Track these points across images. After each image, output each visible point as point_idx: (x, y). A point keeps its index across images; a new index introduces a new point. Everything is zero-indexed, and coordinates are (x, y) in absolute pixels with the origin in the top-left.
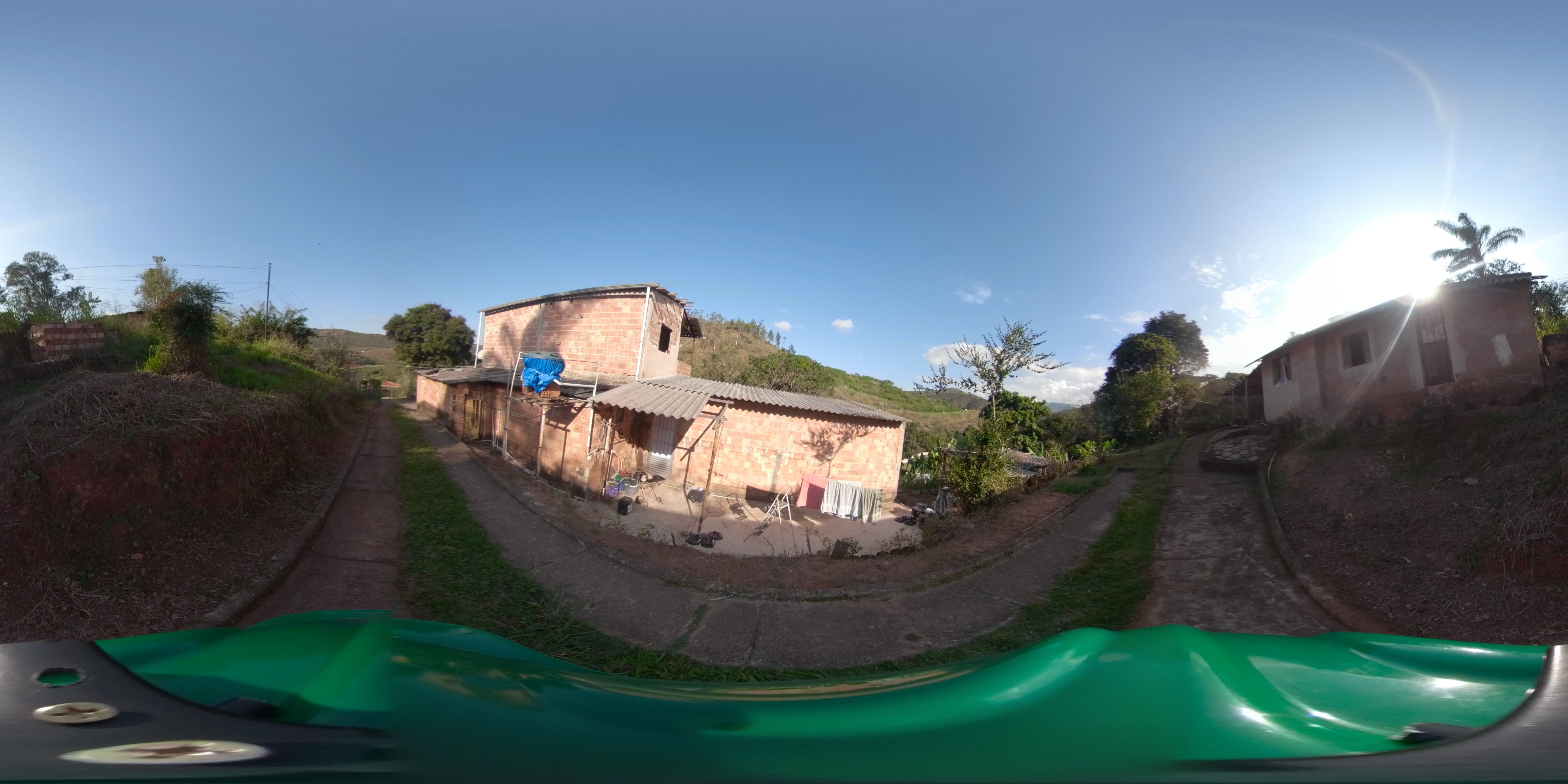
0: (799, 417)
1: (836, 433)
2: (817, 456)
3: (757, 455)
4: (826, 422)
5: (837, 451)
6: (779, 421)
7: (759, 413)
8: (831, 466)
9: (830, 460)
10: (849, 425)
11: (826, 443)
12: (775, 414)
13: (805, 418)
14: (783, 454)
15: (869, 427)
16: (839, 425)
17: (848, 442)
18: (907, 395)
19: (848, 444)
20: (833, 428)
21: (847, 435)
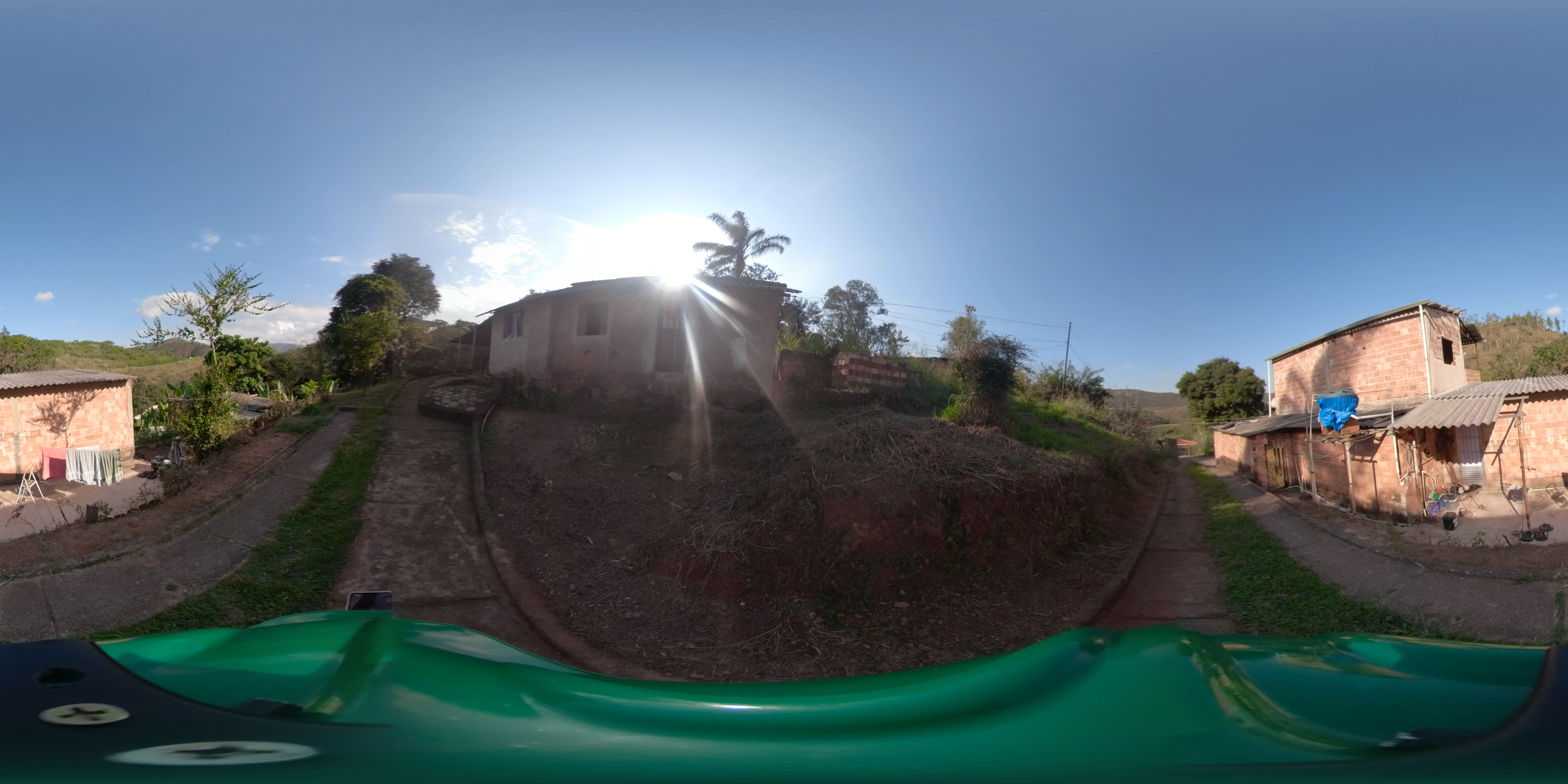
0: (27, 396)
1: (64, 403)
2: (52, 430)
4: (53, 394)
5: (70, 420)
6: (8, 404)
8: (67, 435)
9: (65, 431)
10: (75, 393)
11: (58, 415)
13: (33, 395)
14: (20, 435)
15: (96, 390)
16: (65, 394)
17: (78, 409)
19: (79, 411)
20: (61, 399)
21: (76, 402)
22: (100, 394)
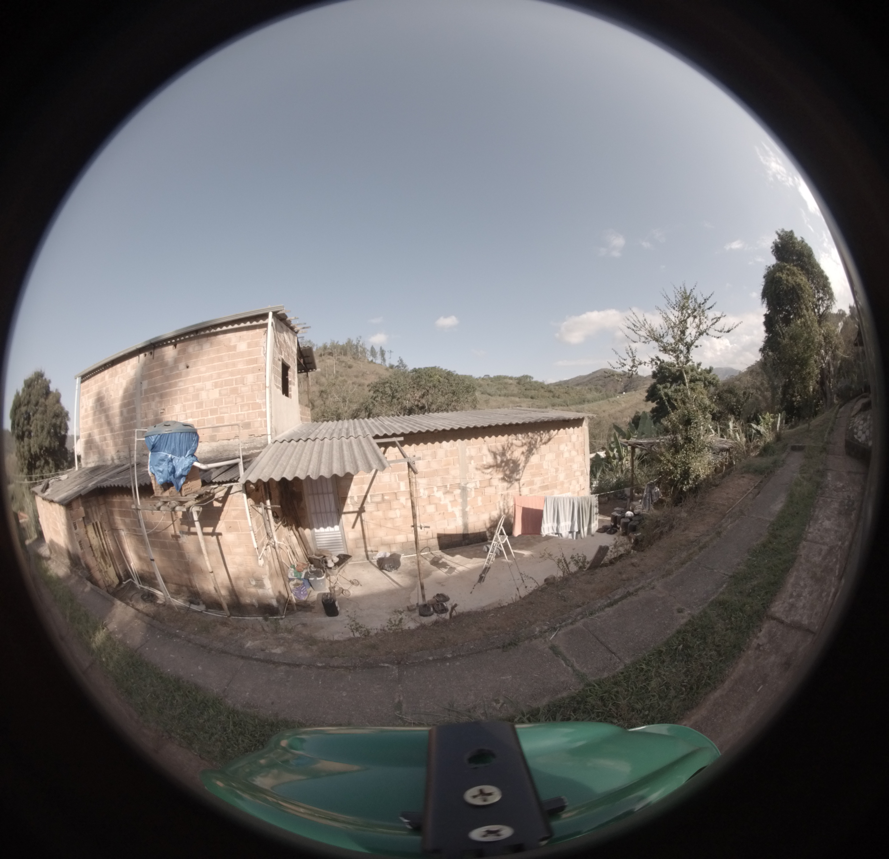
0: (476, 438)
1: (519, 447)
2: (503, 479)
3: (439, 494)
4: (506, 436)
5: (524, 467)
6: (455, 448)
7: (429, 444)
8: (521, 485)
9: (518, 480)
10: (530, 434)
11: (511, 461)
12: (448, 441)
13: (483, 438)
14: (468, 486)
15: (552, 431)
16: (520, 436)
17: (533, 454)
18: (552, 387)
19: (534, 456)
20: (515, 442)
21: (530, 445)
22: (557, 436)
